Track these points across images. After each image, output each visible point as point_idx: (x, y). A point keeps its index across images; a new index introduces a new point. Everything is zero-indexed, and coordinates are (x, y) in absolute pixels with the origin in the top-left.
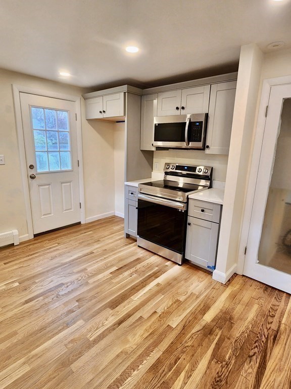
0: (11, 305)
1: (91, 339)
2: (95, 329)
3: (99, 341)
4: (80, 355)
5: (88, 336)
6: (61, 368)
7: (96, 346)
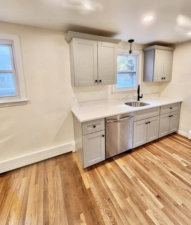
0: (167, 166)
1: (147, 212)
2: (156, 217)
3: (146, 218)
4: (135, 203)
5: (149, 210)
6: (129, 192)
7: (142, 215)
